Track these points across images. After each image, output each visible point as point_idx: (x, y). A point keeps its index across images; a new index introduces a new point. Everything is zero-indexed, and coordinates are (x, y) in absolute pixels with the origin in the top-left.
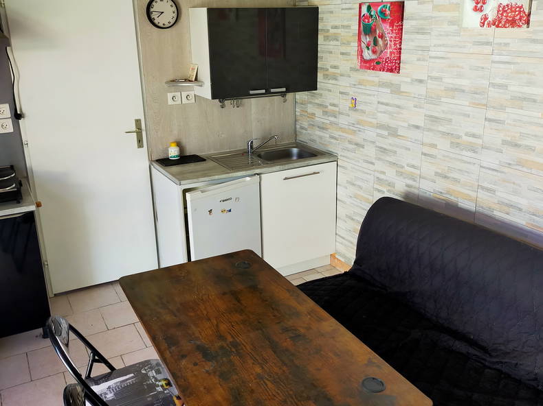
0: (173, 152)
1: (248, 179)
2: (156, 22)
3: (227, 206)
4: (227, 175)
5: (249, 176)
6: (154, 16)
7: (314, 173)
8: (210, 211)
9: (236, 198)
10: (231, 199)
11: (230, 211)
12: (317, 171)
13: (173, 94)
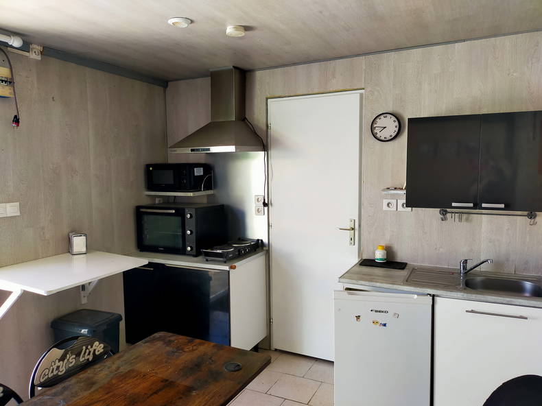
0: (379, 255)
1: (416, 296)
2: (378, 136)
3: (381, 318)
4: (391, 285)
5: (418, 294)
6: (377, 131)
7: (521, 317)
8: (358, 317)
9: (395, 314)
10: (387, 312)
11: (385, 325)
12: (525, 315)
13: (389, 201)
